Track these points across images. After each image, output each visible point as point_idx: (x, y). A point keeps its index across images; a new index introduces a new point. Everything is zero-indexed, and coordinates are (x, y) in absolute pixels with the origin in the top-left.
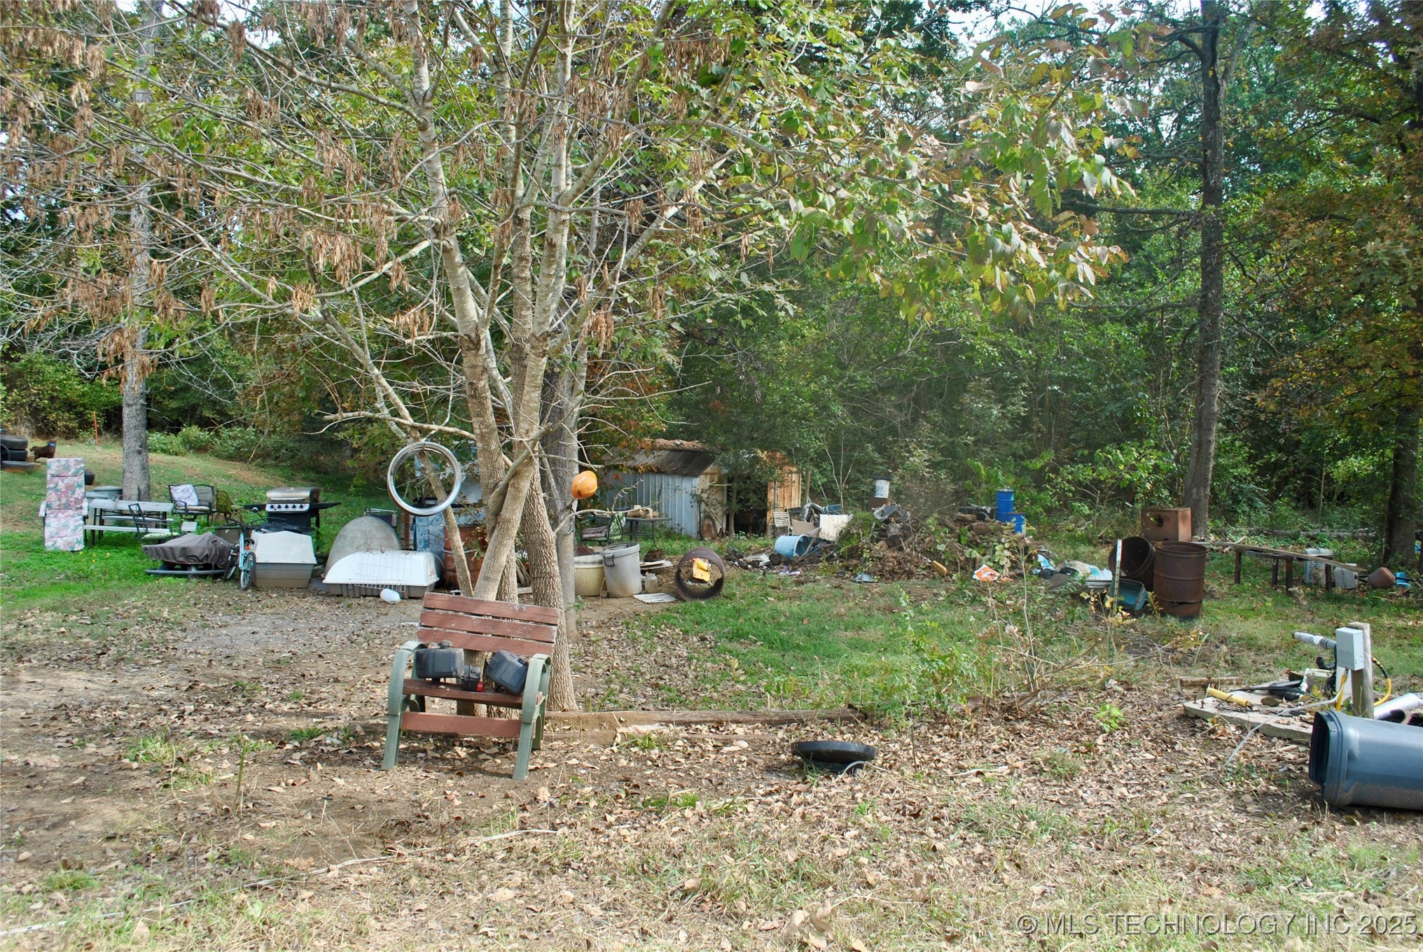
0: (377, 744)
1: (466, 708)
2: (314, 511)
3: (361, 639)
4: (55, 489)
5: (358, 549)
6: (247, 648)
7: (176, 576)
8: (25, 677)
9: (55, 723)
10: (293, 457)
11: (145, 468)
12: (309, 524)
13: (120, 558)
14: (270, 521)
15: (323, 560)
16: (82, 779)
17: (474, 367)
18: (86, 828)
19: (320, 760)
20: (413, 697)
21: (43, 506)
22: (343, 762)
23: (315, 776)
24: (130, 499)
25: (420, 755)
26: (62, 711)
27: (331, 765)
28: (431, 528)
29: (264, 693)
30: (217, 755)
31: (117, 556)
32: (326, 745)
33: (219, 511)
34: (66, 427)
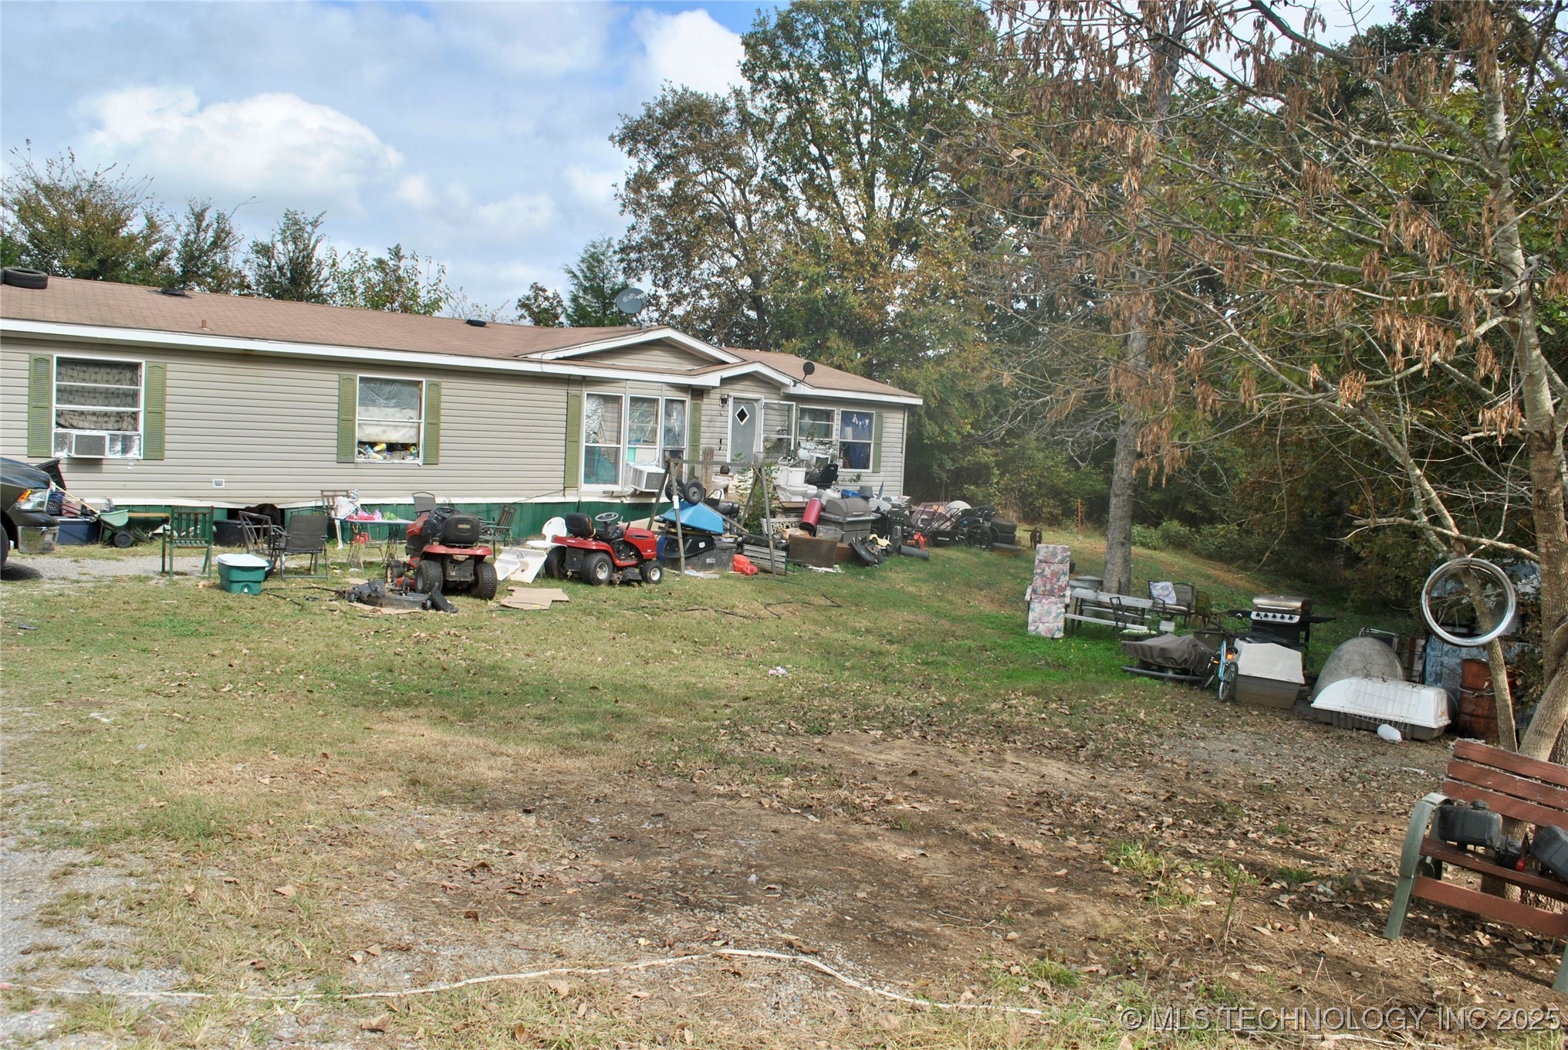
0: (1378, 906)
1: (1494, 885)
2: (1304, 624)
3: (1354, 779)
4: (1042, 574)
5: (1354, 674)
6: (1226, 769)
7: (1152, 677)
8: (1010, 757)
9: (1037, 809)
10: (1278, 561)
11: (1127, 560)
12: (1298, 638)
13: (1097, 651)
14: (1254, 630)
15: (1312, 681)
16: (1064, 871)
17: (1544, 471)
18: (1069, 922)
19: (1311, 908)
20: (1429, 860)
21: (1029, 591)
22: (1337, 917)
23: (1306, 927)
24: (1109, 591)
25: (1430, 930)
26: (1045, 798)
27: (1323, 918)
28: (1445, 660)
29: (1246, 819)
30: (1197, 877)
31: (1094, 648)
32: (1318, 893)
33: (1197, 613)
34: (1051, 513)
